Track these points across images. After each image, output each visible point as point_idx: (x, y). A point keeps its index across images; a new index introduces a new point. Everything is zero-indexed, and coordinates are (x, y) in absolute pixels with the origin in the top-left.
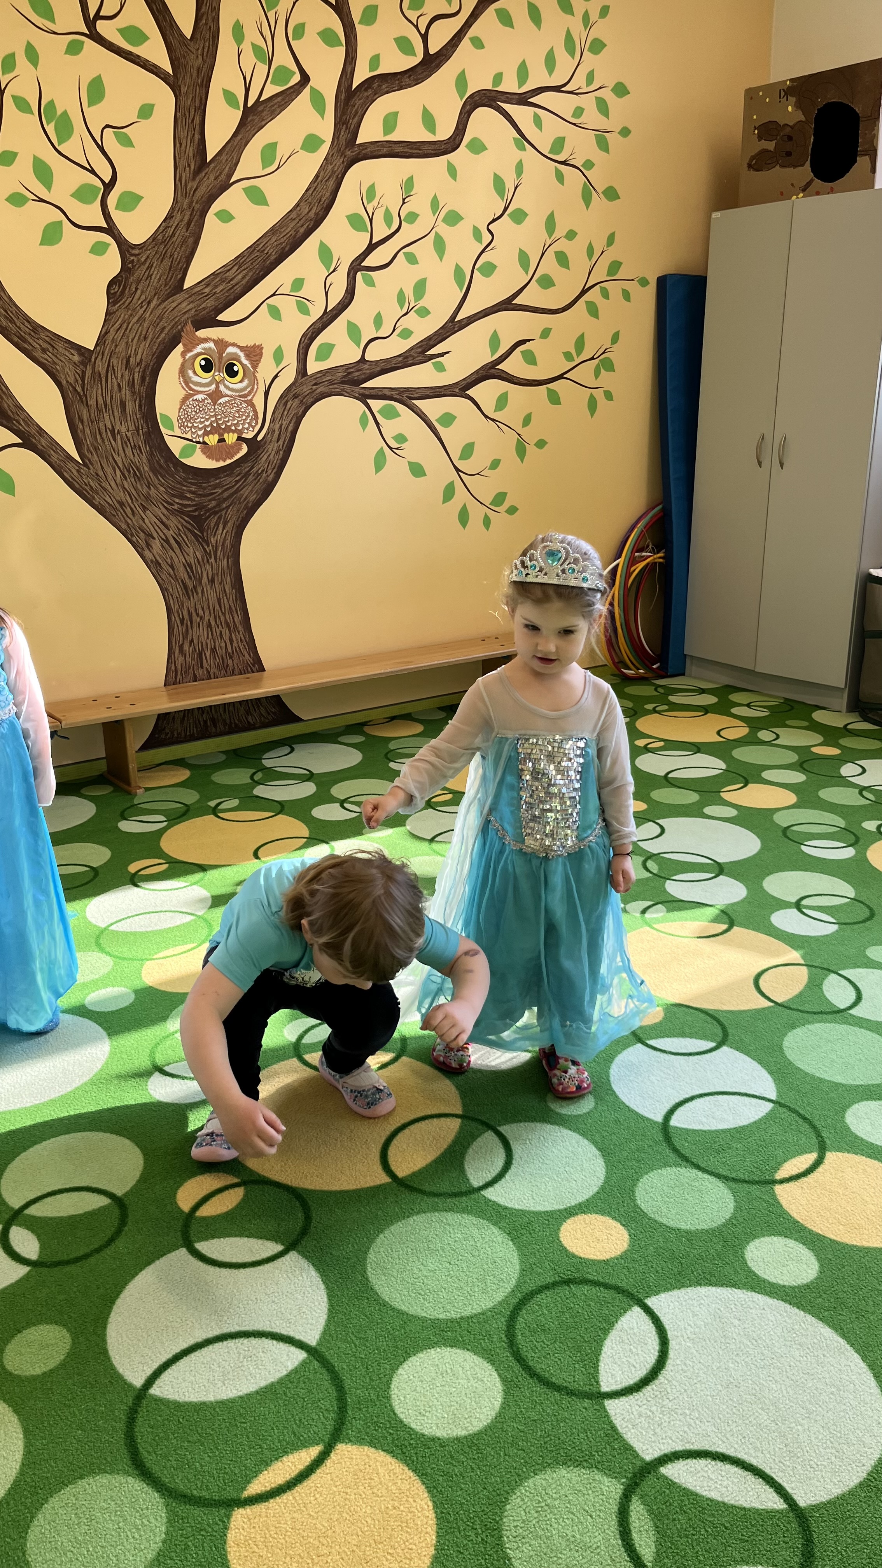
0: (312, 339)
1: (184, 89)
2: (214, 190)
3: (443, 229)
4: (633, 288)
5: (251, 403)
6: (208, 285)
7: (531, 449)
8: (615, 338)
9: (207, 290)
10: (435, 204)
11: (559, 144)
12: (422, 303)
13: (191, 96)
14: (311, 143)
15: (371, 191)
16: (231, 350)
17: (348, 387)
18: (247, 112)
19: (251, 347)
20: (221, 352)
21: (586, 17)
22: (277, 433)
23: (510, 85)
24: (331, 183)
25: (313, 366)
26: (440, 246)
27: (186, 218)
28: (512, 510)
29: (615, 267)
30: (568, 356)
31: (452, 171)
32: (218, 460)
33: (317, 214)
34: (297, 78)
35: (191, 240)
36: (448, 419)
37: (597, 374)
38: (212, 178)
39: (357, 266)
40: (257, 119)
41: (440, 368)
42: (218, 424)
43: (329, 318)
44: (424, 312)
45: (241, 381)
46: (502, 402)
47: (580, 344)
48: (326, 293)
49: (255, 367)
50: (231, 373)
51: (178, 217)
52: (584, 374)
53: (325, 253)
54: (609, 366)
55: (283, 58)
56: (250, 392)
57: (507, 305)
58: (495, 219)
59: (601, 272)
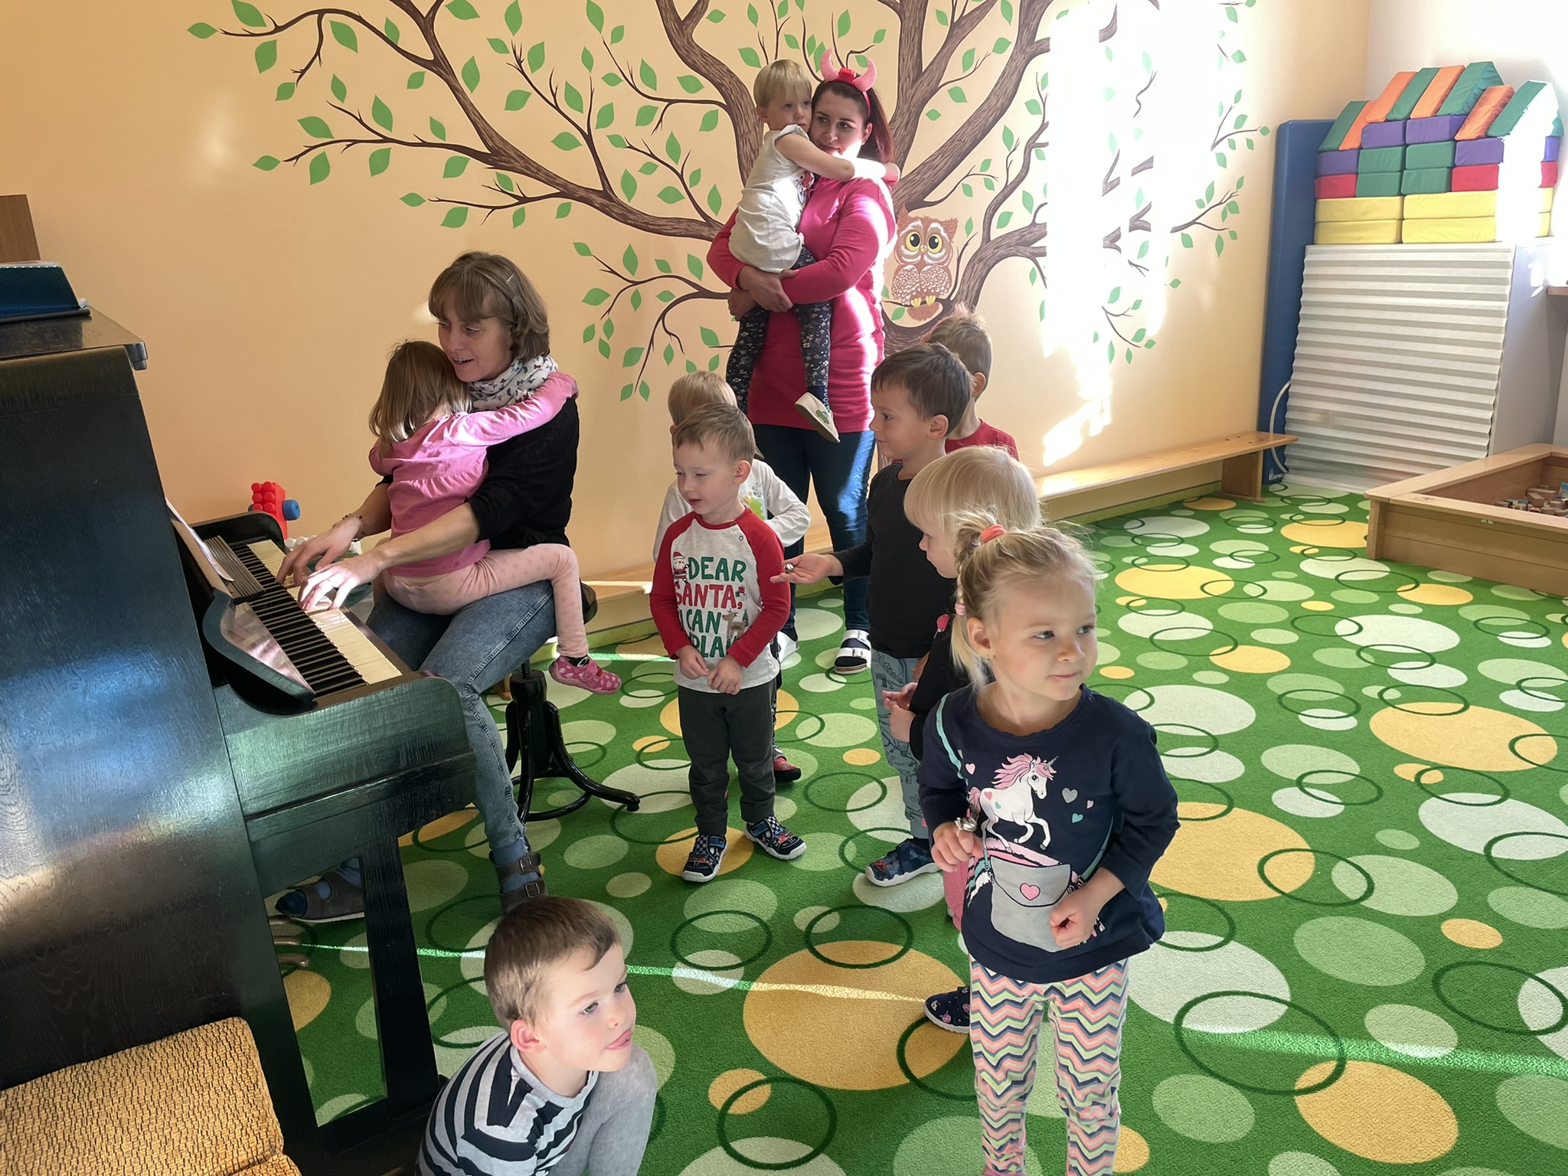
0: (995, 210)
1: (907, 14)
2: (927, 95)
4: (1256, 137)
5: (947, 269)
6: (918, 174)
8: (1241, 184)
9: (918, 178)
13: (912, 19)
14: (1000, 45)
15: (1045, 80)
16: (934, 225)
17: (1021, 248)
18: (953, 25)
19: (949, 221)
20: (926, 227)
22: (965, 293)
24: (1015, 77)
25: (996, 233)
27: (905, 121)
28: (1150, 344)
29: (1242, 119)
30: (1200, 203)
32: (920, 320)
33: (1003, 104)
35: (907, 139)
37: (1224, 216)
38: (925, 84)
39: (1032, 144)
40: (960, 31)
42: (922, 289)
43: (1009, 190)
45: (940, 251)
46: (1143, 250)
47: (1210, 192)
48: (1008, 170)
49: (951, 238)
50: (933, 245)
51: (899, 120)
52: (1213, 218)
53: (1008, 136)
54: (1233, 208)
56: (946, 260)
58: (1142, 92)
59: (1228, 127)
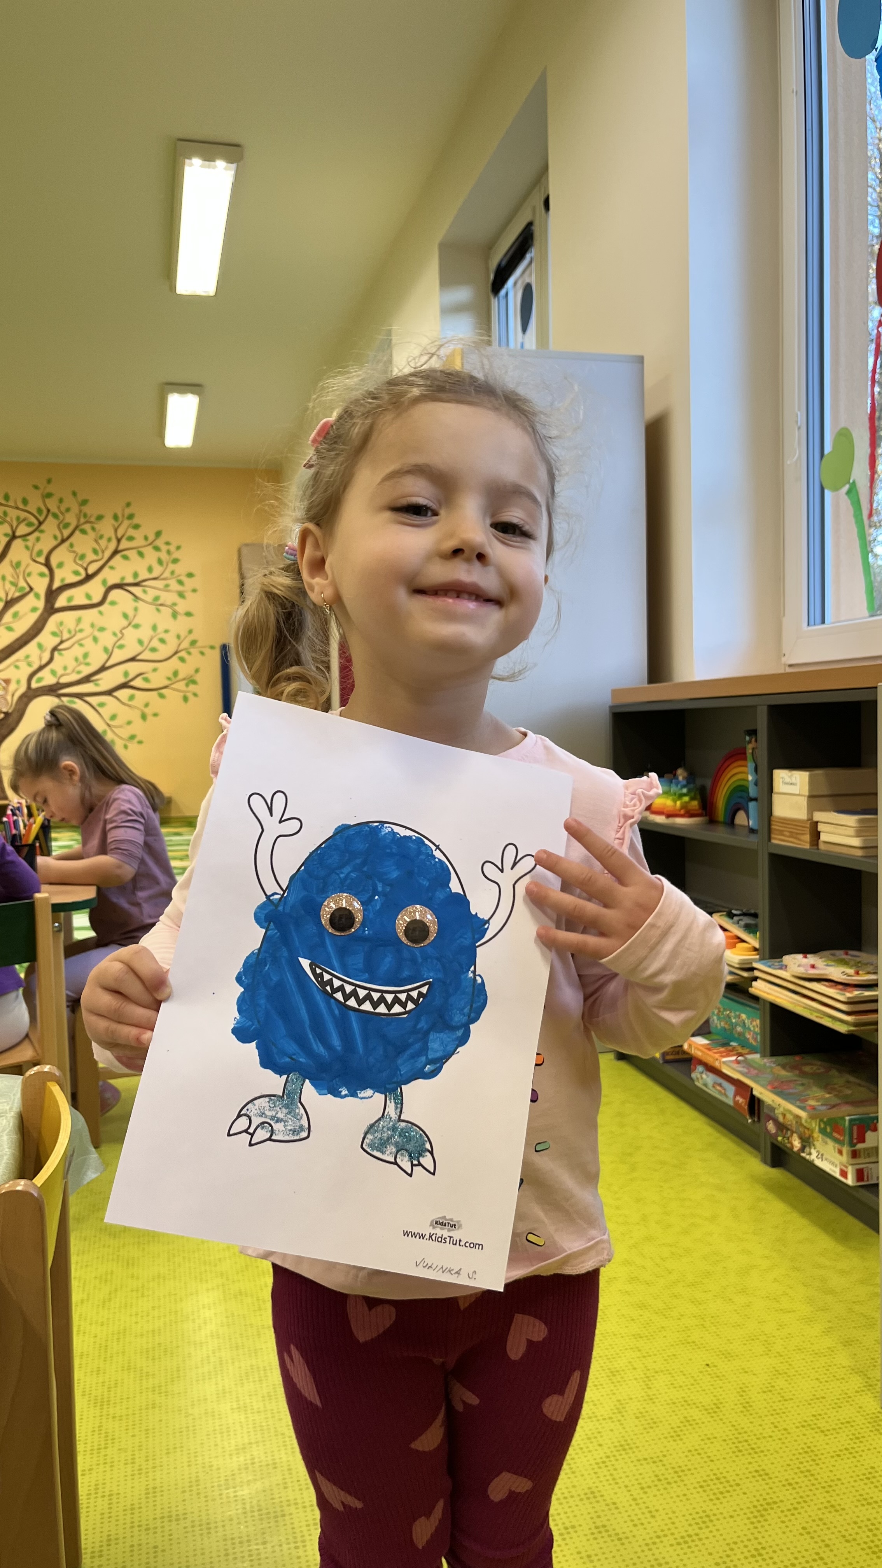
0: (34, 676)
3: (97, 634)
4: (207, 651)
5: (6, 699)
7: (150, 718)
8: (197, 671)
10: (92, 625)
11: (157, 598)
12: (88, 660)
14: (34, 610)
15: (61, 624)
17: (51, 693)
18: (6, 602)
21: (169, 552)
23: (130, 579)
24: (43, 622)
25: (34, 685)
26: (95, 640)
28: (140, 742)
29: (193, 643)
30: (169, 679)
31: (101, 613)
33: (36, 633)
34: (28, 589)
36: (102, 705)
37: (187, 685)
39: (55, 649)
41: (97, 685)
43: (41, 668)
44: (88, 664)
46: (132, 698)
47: (176, 674)
48: (40, 659)
52: (181, 685)
53: (40, 646)
54: (194, 682)
55: (22, 583)
57: (133, 659)
58: (124, 628)
59: (185, 644)
